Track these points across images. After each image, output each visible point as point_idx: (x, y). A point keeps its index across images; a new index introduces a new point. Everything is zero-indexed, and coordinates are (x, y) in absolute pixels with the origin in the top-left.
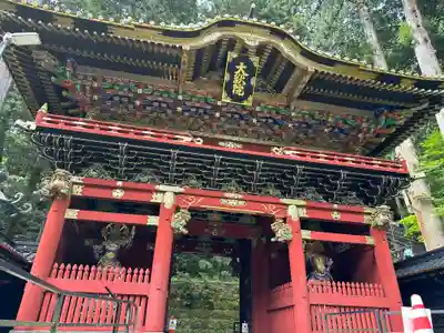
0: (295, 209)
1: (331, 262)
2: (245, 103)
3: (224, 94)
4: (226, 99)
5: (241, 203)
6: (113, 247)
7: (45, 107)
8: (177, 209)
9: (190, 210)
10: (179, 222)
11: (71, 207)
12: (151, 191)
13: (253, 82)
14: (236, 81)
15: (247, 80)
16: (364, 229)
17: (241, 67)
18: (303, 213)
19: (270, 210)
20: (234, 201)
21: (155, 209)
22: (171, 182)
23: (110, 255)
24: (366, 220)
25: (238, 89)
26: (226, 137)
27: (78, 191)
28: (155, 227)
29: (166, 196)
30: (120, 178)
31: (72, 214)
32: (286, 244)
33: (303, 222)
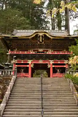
0: (52, 62)
1: (61, 70)
2: (42, 43)
3: (38, 42)
4: (38, 43)
5: (42, 62)
6: (23, 70)
7: (10, 50)
8: (32, 64)
9: (34, 64)
10: (32, 66)
11: (16, 65)
12: (27, 61)
13: (43, 39)
14: (40, 39)
15: (42, 39)
16: (65, 64)
17: (41, 37)
18: (53, 63)
19: (47, 63)
20: (41, 62)
21: (28, 64)
22: (30, 59)
23: (22, 71)
24: (65, 63)
25: (41, 41)
26: (40, 49)
27: (17, 62)
28: (28, 67)
29: (30, 62)
30: (22, 60)
31: (16, 66)
32: (50, 68)
33: (53, 64)
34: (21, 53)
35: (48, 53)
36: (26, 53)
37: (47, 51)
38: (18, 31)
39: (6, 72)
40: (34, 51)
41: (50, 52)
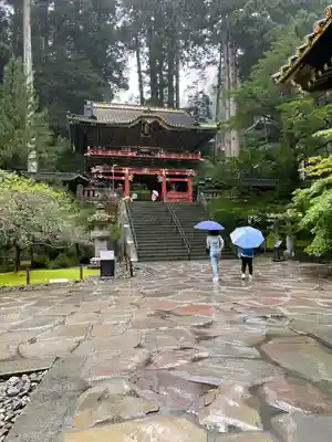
0: (165, 172)
2: (149, 136)
4: (142, 135)
5: (148, 172)
7: (89, 147)
8: (130, 175)
9: (135, 175)
10: (131, 178)
12: (122, 170)
14: (145, 129)
15: (149, 128)
16: (186, 177)
18: (167, 173)
19: (157, 173)
20: (146, 171)
21: (123, 175)
22: (127, 167)
24: (187, 174)
25: (146, 132)
26: (143, 147)
28: (124, 180)
29: (126, 171)
32: (161, 183)
33: (167, 176)
34: (110, 153)
35: (158, 156)
36: (120, 154)
37: (157, 151)
38: (95, 105)
39: (91, 193)
40: (133, 150)
41: (162, 155)
